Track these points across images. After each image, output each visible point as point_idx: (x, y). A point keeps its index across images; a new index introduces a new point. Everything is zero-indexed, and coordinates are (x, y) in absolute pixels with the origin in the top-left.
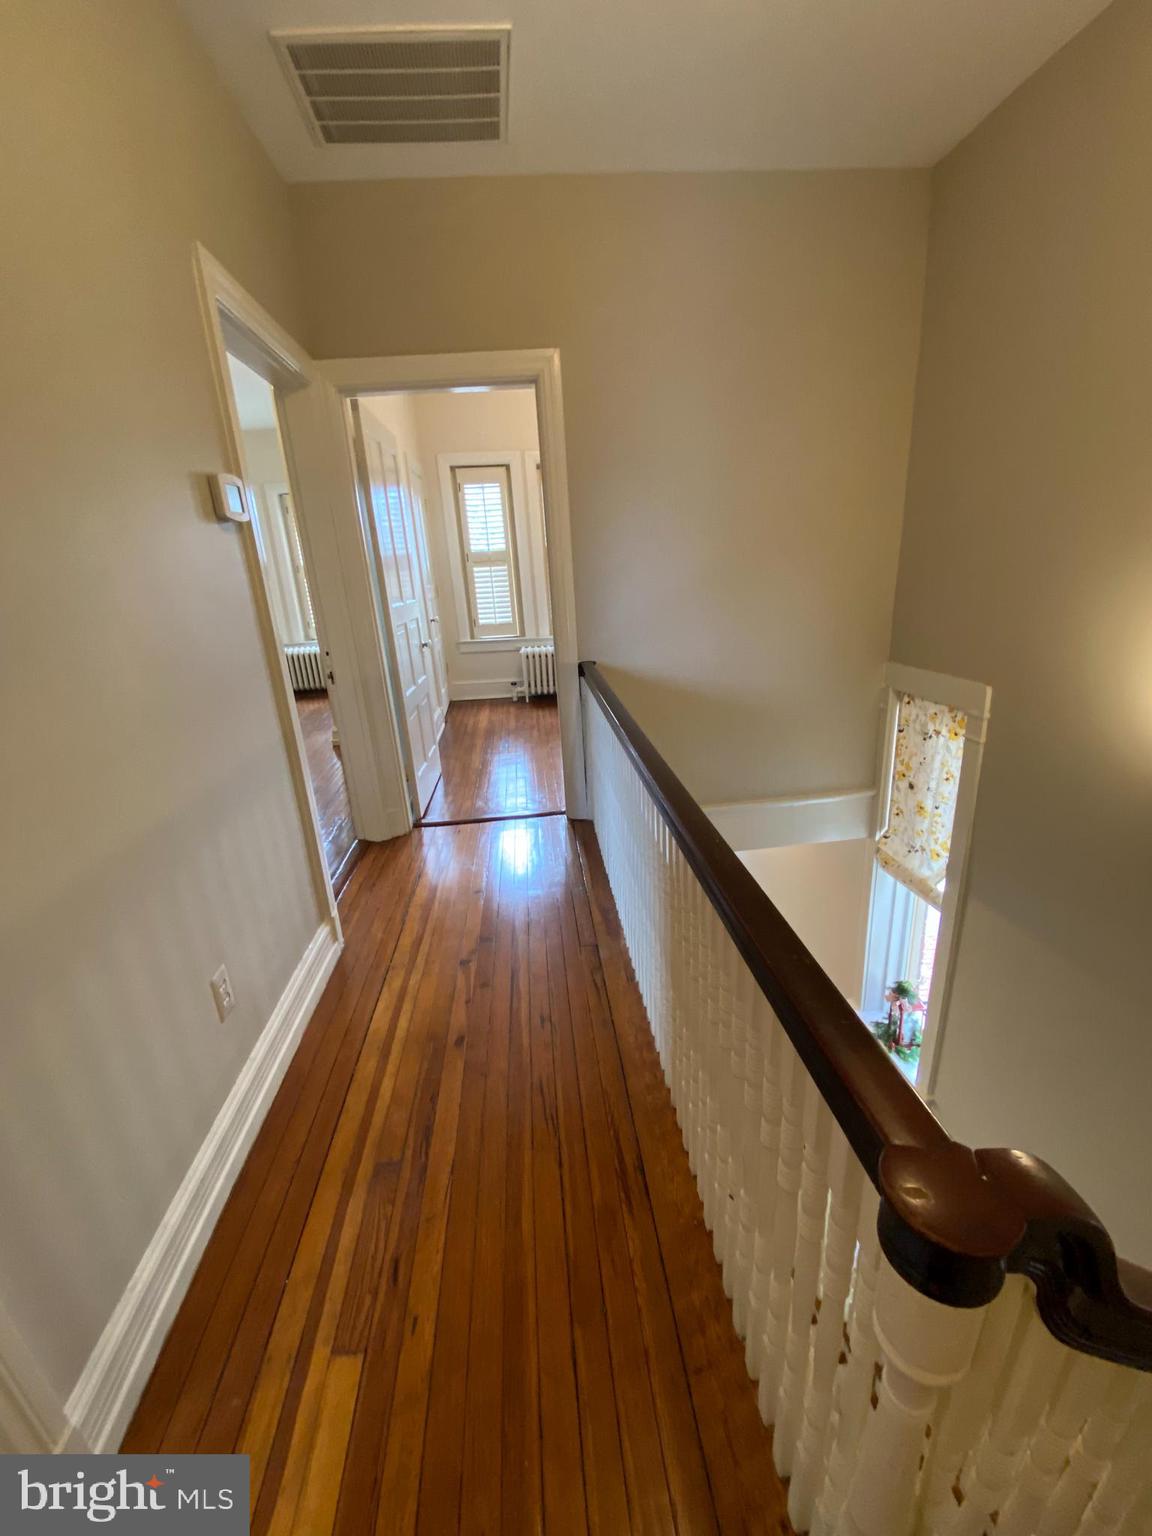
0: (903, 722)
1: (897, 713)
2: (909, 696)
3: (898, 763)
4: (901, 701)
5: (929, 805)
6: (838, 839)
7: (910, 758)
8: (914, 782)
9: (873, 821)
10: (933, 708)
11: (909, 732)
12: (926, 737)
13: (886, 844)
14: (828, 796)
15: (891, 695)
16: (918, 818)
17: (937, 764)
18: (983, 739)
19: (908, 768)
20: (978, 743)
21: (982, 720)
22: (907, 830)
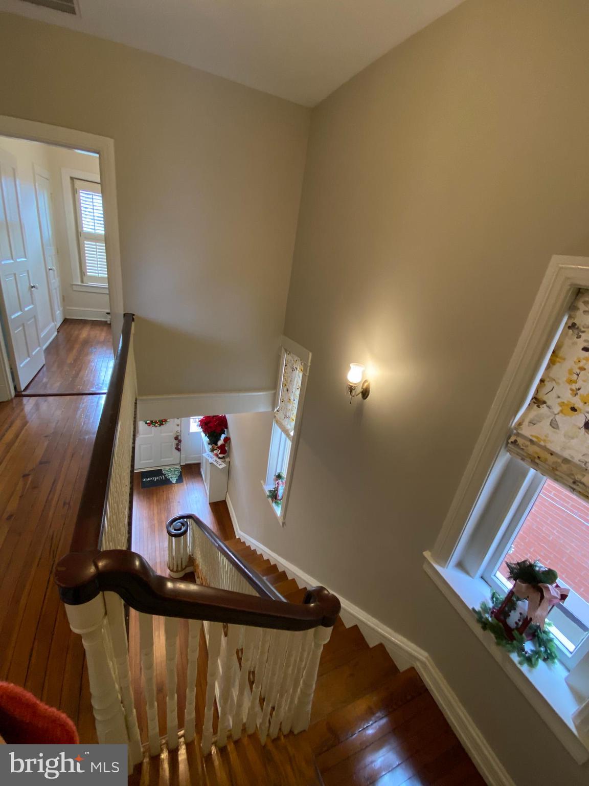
0: (287, 362)
1: (285, 358)
2: (289, 351)
3: (284, 380)
4: (286, 353)
5: (292, 399)
6: (262, 411)
7: (288, 378)
8: (288, 388)
9: (274, 404)
10: (296, 358)
11: (288, 366)
12: (293, 370)
13: (277, 414)
14: (260, 392)
15: (283, 350)
16: (289, 404)
17: (295, 382)
19: (287, 382)
20: (306, 376)
22: (284, 409)
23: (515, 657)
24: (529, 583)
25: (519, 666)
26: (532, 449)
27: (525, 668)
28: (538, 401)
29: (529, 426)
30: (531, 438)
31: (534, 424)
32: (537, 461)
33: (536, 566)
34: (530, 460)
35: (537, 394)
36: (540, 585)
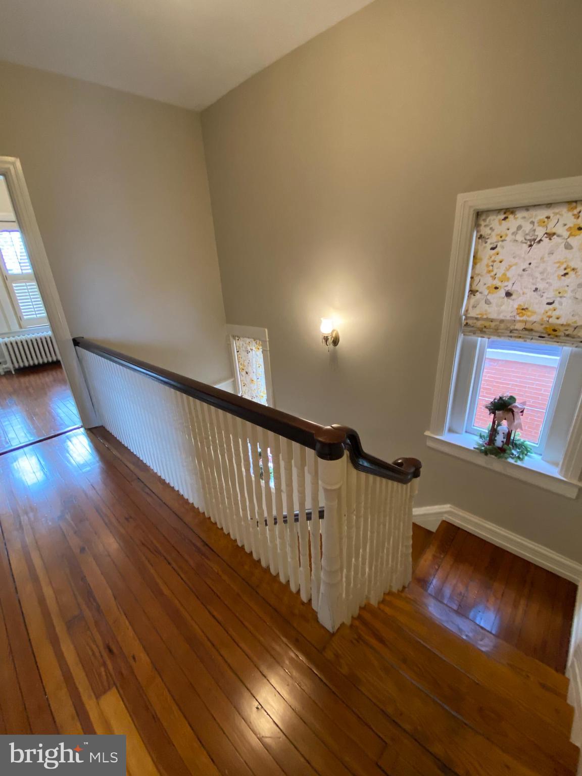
0: (238, 348)
1: (235, 344)
2: (238, 337)
3: (240, 366)
4: (235, 340)
5: (255, 379)
7: (244, 362)
8: (247, 371)
9: (236, 391)
10: (248, 340)
11: (241, 351)
12: (248, 352)
15: (231, 339)
16: (252, 385)
17: (254, 362)
18: (268, 349)
19: (244, 366)
20: (267, 351)
21: (266, 342)
22: (249, 391)
23: (511, 460)
24: (503, 410)
25: (516, 463)
26: (479, 324)
27: (519, 463)
28: (473, 292)
29: (473, 309)
30: (476, 316)
31: (476, 307)
32: (484, 330)
33: (503, 397)
34: (479, 332)
35: (471, 288)
36: (509, 407)
